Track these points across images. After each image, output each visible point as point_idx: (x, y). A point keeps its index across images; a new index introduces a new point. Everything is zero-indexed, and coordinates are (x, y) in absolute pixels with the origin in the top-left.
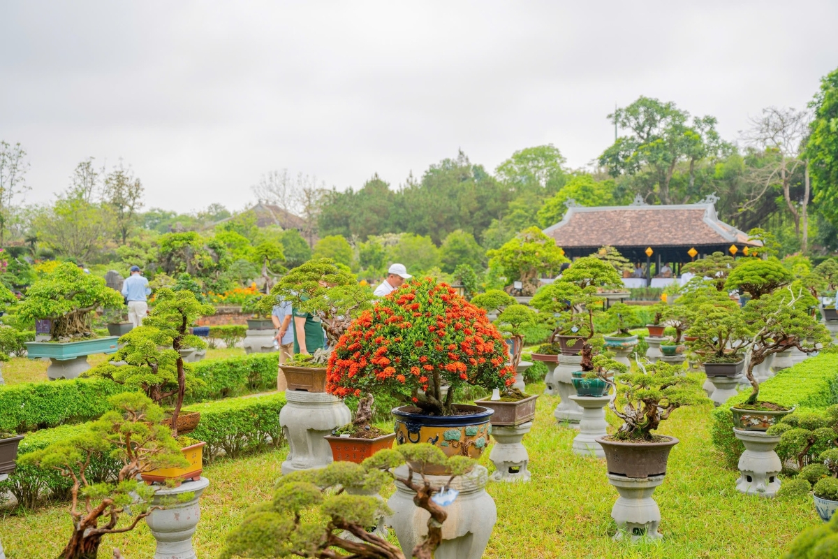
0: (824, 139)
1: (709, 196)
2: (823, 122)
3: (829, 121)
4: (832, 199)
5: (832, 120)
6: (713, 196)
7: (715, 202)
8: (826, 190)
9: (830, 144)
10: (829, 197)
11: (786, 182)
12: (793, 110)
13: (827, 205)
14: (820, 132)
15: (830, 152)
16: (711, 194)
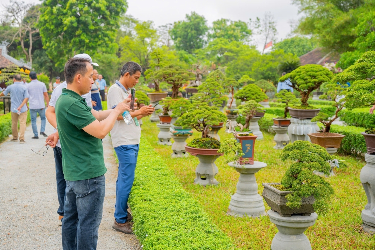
0: (49, 17)
1: (3, 42)
2: (49, 8)
3: (52, 8)
4: (53, 47)
5: (54, 7)
6: (5, 42)
7: (7, 45)
8: (50, 43)
9: (53, 20)
10: (52, 46)
11: (22, 39)
12: (23, 2)
13: (51, 50)
14: (47, 13)
15: (53, 24)
16: (4, 41)
